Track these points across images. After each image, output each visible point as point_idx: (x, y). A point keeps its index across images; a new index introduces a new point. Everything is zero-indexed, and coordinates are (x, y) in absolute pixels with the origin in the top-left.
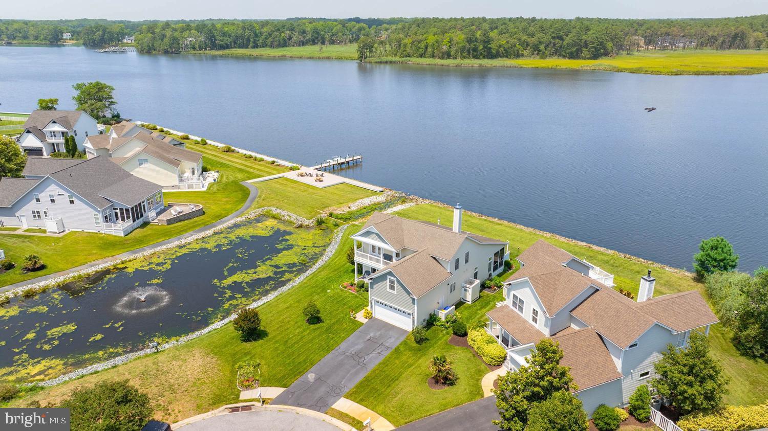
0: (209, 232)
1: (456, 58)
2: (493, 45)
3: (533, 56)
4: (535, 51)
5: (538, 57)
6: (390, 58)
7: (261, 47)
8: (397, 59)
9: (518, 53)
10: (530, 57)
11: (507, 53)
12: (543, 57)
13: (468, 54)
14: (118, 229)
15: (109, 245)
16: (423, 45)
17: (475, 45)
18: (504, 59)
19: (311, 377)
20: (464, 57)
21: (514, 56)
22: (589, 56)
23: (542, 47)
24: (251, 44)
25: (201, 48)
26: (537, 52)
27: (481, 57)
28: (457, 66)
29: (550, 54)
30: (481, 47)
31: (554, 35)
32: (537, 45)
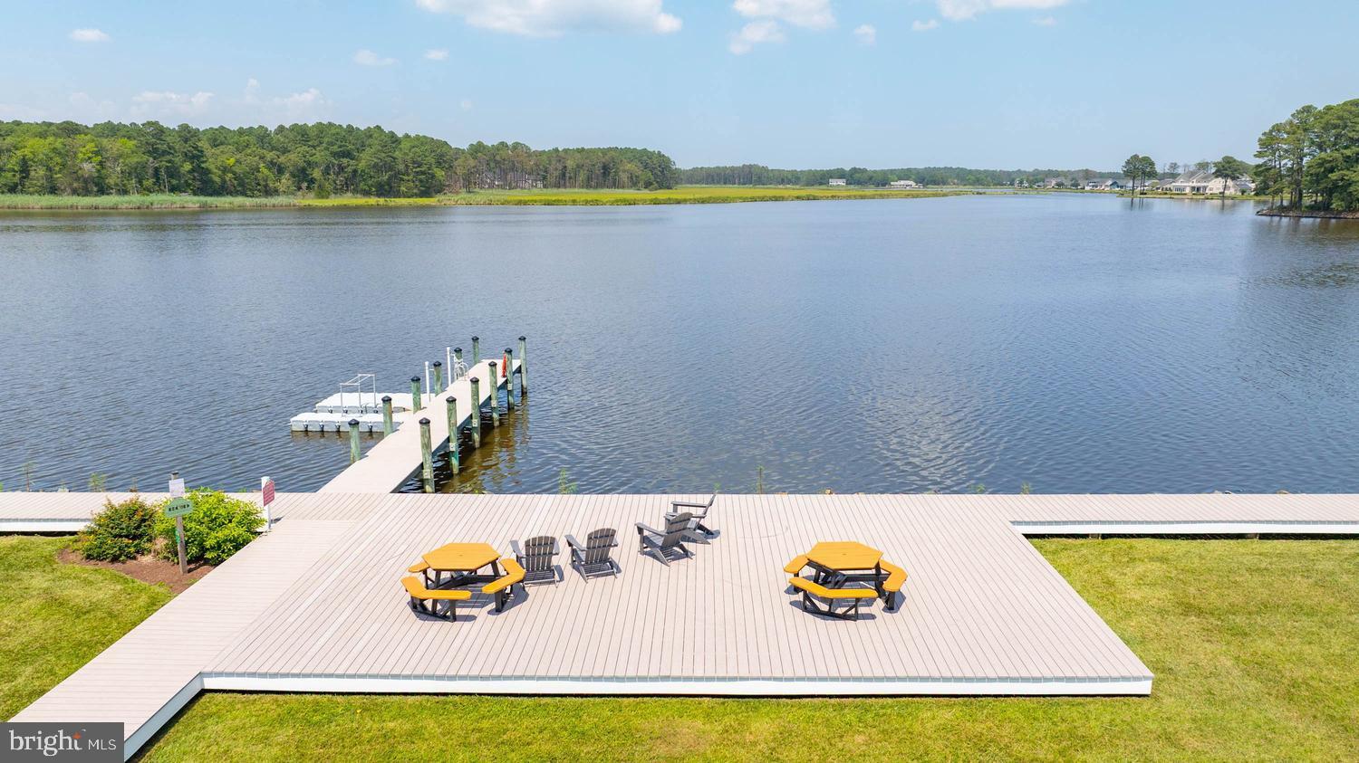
1: (125, 192)
2: (210, 164)
3: (300, 193)
4: (300, 182)
5: (312, 195)
9: (266, 186)
10: (295, 194)
12: (322, 193)
13: (154, 184)
16: (10, 161)
17: (169, 161)
20: (149, 191)
21: (259, 191)
22: (415, 190)
23: (317, 174)
26: (306, 184)
27: (188, 190)
29: (335, 188)
30: (187, 167)
31: (336, 149)
32: (303, 170)
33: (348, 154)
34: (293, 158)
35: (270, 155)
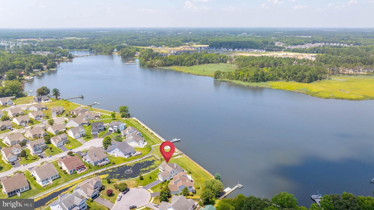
0: (141, 159)
1: (249, 82)
2: (265, 77)
6: (225, 80)
7: (183, 66)
8: (227, 80)
9: (277, 79)
10: (282, 80)
11: (272, 79)
12: (288, 81)
13: (254, 81)
14: (126, 157)
15: (125, 160)
16: (238, 75)
17: (257, 77)
18: (271, 81)
19: (147, 186)
20: (252, 82)
21: (275, 80)
22: (306, 82)
23: (288, 77)
24: (180, 64)
25: (161, 66)
26: (285, 79)
27: (260, 81)
28: (248, 86)
29: (290, 80)
30: (260, 78)
32: (285, 76)
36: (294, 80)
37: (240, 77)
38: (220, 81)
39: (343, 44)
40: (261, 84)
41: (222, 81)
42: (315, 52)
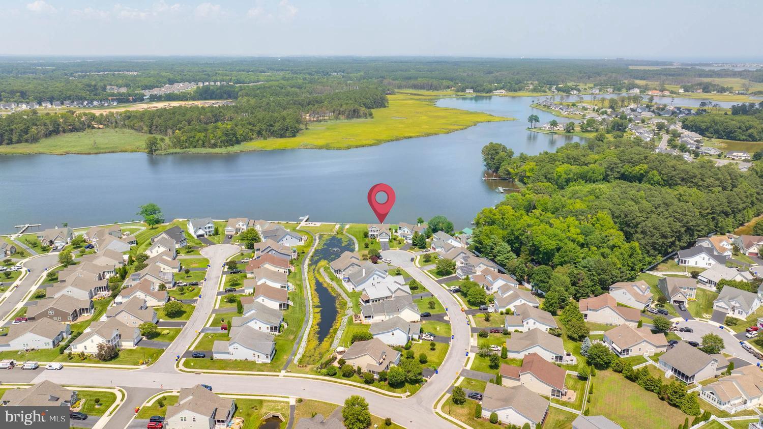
1: (221, 147)
4: (259, 135)
5: (262, 139)
6: (171, 151)
8: (178, 150)
9: (250, 137)
10: (257, 139)
11: (247, 139)
12: (265, 138)
13: (228, 144)
18: (244, 143)
20: (226, 146)
22: (290, 136)
23: (263, 133)
26: (261, 135)
27: (235, 143)
29: (269, 136)
31: (268, 124)
32: (260, 131)
33: (272, 125)
34: (257, 128)
35: (250, 127)
36: (274, 136)
37: (200, 142)
38: (165, 154)
39: (219, 83)
40: (236, 148)
41: (169, 154)
42: (209, 97)
